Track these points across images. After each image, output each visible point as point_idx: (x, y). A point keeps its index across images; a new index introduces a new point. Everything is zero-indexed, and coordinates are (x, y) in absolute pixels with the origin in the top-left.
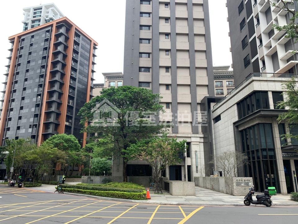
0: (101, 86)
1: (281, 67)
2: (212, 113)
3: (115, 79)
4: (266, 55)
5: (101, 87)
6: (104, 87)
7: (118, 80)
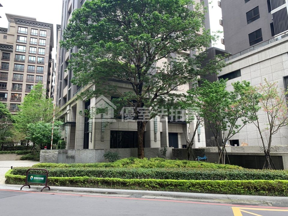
0: (2, 31)
3: (28, 24)
6: (8, 33)
7: (31, 26)
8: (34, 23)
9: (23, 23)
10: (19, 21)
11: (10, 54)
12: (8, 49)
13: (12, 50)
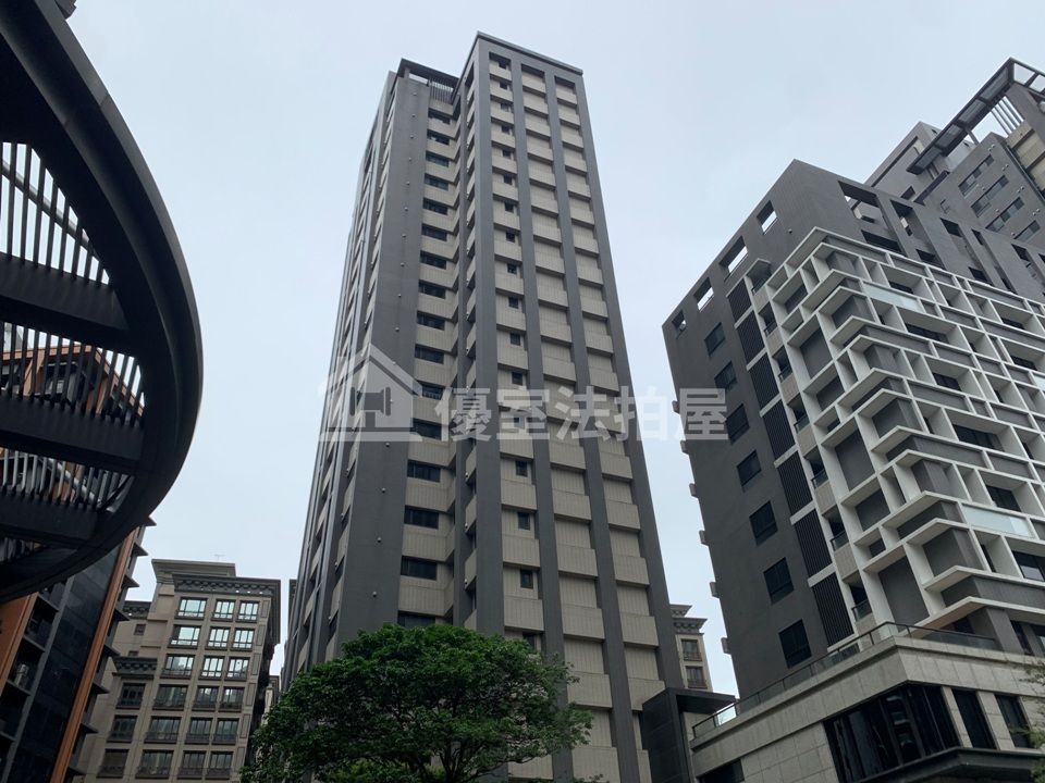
0: (133, 612)
1: (935, 613)
2: (691, 752)
3: (209, 589)
4: (864, 570)
5: (137, 614)
6: (151, 616)
7: (219, 593)
8: (225, 584)
9: (197, 585)
10: (184, 582)
11: (144, 685)
12: (140, 672)
13: (152, 673)
